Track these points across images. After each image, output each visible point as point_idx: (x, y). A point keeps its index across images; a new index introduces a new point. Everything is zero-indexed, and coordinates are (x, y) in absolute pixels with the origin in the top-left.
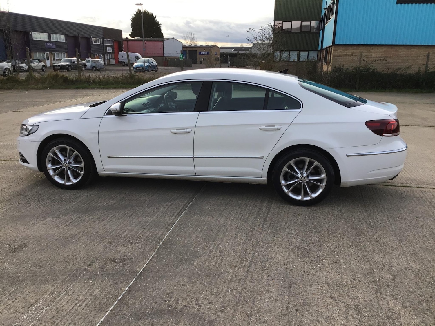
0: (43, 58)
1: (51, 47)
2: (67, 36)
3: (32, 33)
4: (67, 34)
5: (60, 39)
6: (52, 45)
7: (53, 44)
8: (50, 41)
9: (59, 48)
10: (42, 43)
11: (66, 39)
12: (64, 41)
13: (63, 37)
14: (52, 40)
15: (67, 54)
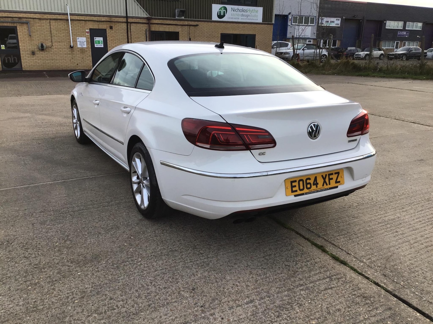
0: (392, 47)
1: (403, 36)
2: (425, 24)
3: (386, 22)
4: (426, 22)
5: (417, 27)
6: (405, 33)
7: (407, 33)
8: (404, 29)
9: (412, 36)
10: (394, 31)
11: (423, 27)
12: (421, 30)
13: (420, 25)
14: (406, 29)
15: (420, 43)
